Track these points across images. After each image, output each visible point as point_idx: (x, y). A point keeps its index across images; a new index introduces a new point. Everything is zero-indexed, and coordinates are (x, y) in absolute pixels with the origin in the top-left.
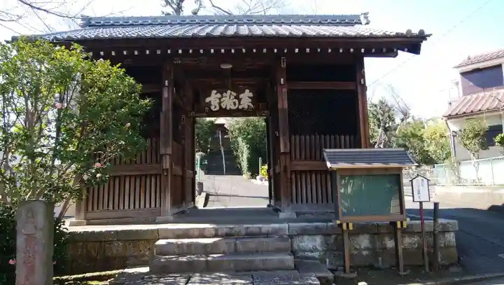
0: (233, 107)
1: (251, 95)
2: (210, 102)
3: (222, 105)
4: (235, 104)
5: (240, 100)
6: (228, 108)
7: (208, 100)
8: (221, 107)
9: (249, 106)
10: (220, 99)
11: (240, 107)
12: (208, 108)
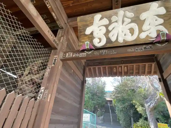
0: (130, 38)
1: (163, 11)
2: (92, 33)
4: (132, 31)
5: (140, 23)
7: (88, 31)
10: (107, 26)
11: (143, 36)
12: (89, 43)
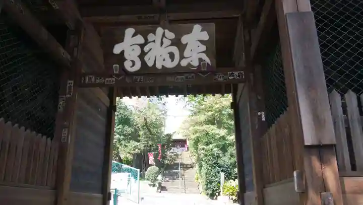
0: (170, 65)
1: (205, 36)
2: (122, 52)
3: (146, 58)
4: (172, 56)
5: (182, 47)
6: (159, 66)
7: (117, 49)
8: (144, 63)
9: (200, 60)
10: (142, 46)
11: (184, 63)
12: (118, 66)
